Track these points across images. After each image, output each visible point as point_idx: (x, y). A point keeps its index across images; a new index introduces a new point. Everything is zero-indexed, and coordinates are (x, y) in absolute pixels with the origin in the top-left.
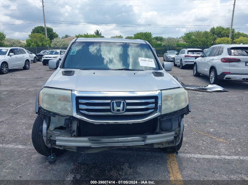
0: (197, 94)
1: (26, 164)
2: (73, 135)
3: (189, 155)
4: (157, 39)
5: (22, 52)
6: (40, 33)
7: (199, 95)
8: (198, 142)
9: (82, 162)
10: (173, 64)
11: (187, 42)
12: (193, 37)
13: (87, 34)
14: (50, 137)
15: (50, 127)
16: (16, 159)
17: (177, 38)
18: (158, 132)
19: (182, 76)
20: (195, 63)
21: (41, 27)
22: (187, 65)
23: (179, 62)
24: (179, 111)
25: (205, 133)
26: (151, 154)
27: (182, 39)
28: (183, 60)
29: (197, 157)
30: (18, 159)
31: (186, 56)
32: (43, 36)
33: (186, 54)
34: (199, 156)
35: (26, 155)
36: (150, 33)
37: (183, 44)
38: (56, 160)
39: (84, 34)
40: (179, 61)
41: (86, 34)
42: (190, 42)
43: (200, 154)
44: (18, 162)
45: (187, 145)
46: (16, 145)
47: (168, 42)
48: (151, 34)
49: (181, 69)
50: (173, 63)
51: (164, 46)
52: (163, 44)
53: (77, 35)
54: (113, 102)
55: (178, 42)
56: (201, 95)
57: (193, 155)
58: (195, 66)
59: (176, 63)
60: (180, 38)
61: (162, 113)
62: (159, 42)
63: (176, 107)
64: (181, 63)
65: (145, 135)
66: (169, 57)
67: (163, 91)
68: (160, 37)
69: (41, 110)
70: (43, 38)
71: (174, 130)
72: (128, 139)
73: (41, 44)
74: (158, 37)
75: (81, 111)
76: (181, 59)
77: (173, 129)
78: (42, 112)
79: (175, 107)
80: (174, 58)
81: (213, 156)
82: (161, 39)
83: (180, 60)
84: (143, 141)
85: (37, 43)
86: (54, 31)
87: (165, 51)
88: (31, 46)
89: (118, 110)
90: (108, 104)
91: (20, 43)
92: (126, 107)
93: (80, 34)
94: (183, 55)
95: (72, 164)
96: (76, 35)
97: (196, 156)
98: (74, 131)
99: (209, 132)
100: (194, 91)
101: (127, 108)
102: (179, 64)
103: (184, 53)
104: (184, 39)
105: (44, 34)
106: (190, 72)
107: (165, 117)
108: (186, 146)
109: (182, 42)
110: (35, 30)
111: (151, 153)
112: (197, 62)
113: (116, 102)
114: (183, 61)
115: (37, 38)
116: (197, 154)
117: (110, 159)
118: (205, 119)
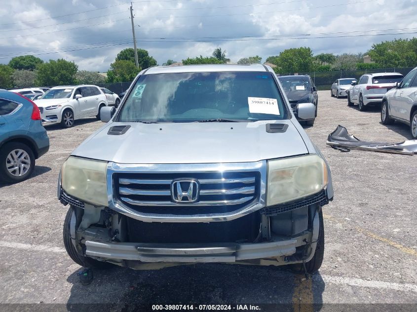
0: (382, 158)
1: (57, 280)
2: (114, 238)
3: (337, 280)
4: (322, 58)
5: (95, 92)
6: (129, 59)
7: (384, 161)
8: (364, 254)
9: (144, 282)
10: (347, 103)
11: (376, 61)
12: (389, 51)
13: (201, 57)
14: (81, 240)
15: (82, 223)
16: (44, 271)
17: (360, 55)
18: (266, 238)
19: (359, 124)
20: (385, 100)
21: (131, 51)
22: (371, 103)
23: (357, 99)
24: (306, 199)
25: (382, 237)
26: (267, 274)
27: (368, 56)
28: (365, 94)
29: (353, 284)
30: (47, 271)
31: (369, 88)
32: (132, 64)
33: (370, 84)
34: (359, 282)
35: (60, 265)
36: (309, 49)
37: (371, 65)
38: (92, 278)
39: (195, 58)
40: (357, 97)
41: (199, 57)
42: (383, 61)
43: (362, 278)
44: (45, 276)
45: (339, 259)
46: (50, 247)
47: (342, 63)
48: (311, 50)
49: (360, 112)
50: (347, 100)
51: (334, 70)
52: (333, 67)
53: (186, 59)
54: (176, 183)
55: (363, 62)
56: (388, 161)
57: (346, 280)
58: (385, 106)
59: (352, 101)
60: (365, 55)
61: (269, 204)
62: (326, 64)
63: (300, 192)
64: (360, 101)
65: (237, 242)
66: (341, 89)
67: (270, 163)
68: (327, 55)
69: (64, 195)
70: (133, 68)
71: (299, 235)
72: (203, 250)
73: (129, 77)
74: (323, 55)
75: (123, 199)
76: (361, 94)
77: (297, 232)
78: (64, 198)
79: (297, 191)
80: (348, 92)
81: (388, 284)
82: (329, 58)
83: (359, 94)
84: (234, 254)
85: (123, 76)
86: (150, 56)
87: (334, 80)
88: (115, 81)
89: (185, 198)
90: (167, 187)
91: (98, 76)
92: (199, 192)
93: (190, 58)
94: (364, 86)
95: (128, 284)
96: (183, 61)
97: (353, 282)
98: (116, 232)
99: (389, 236)
100: (375, 153)
101: (200, 194)
102: (356, 102)
103: (366, 82)
104: (372, 56)
105: (134, 61)
106: (376, 117)
107: (274, 211)
108: (338, 261)
109: (368, 61)
110: (121, 55)
111: (268, 272)
112: (388, 98)
113: (180, 183)
114: (364, 96)
115: (122, 68)
116: (357, 277)
117: (192, 280)
118: (388, 207)
